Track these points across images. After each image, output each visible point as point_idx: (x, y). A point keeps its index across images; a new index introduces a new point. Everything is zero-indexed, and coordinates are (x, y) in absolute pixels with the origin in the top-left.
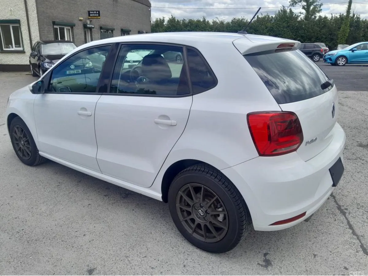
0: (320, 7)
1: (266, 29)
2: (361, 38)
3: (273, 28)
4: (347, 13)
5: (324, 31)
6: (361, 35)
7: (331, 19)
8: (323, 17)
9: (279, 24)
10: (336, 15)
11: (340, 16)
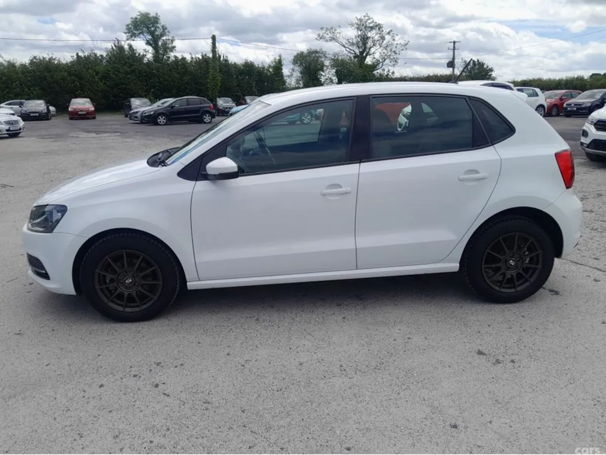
0: (172, 42)
1: (97, 75)
2: (235, 88)
3: (109, 74)
4: (213, 54)
5: (186, 79)
6: (235, 84)
7: (191, 61)
8: (180, 58)
9: (118, 68)
10: (197, 56)
11: (203, 56)
